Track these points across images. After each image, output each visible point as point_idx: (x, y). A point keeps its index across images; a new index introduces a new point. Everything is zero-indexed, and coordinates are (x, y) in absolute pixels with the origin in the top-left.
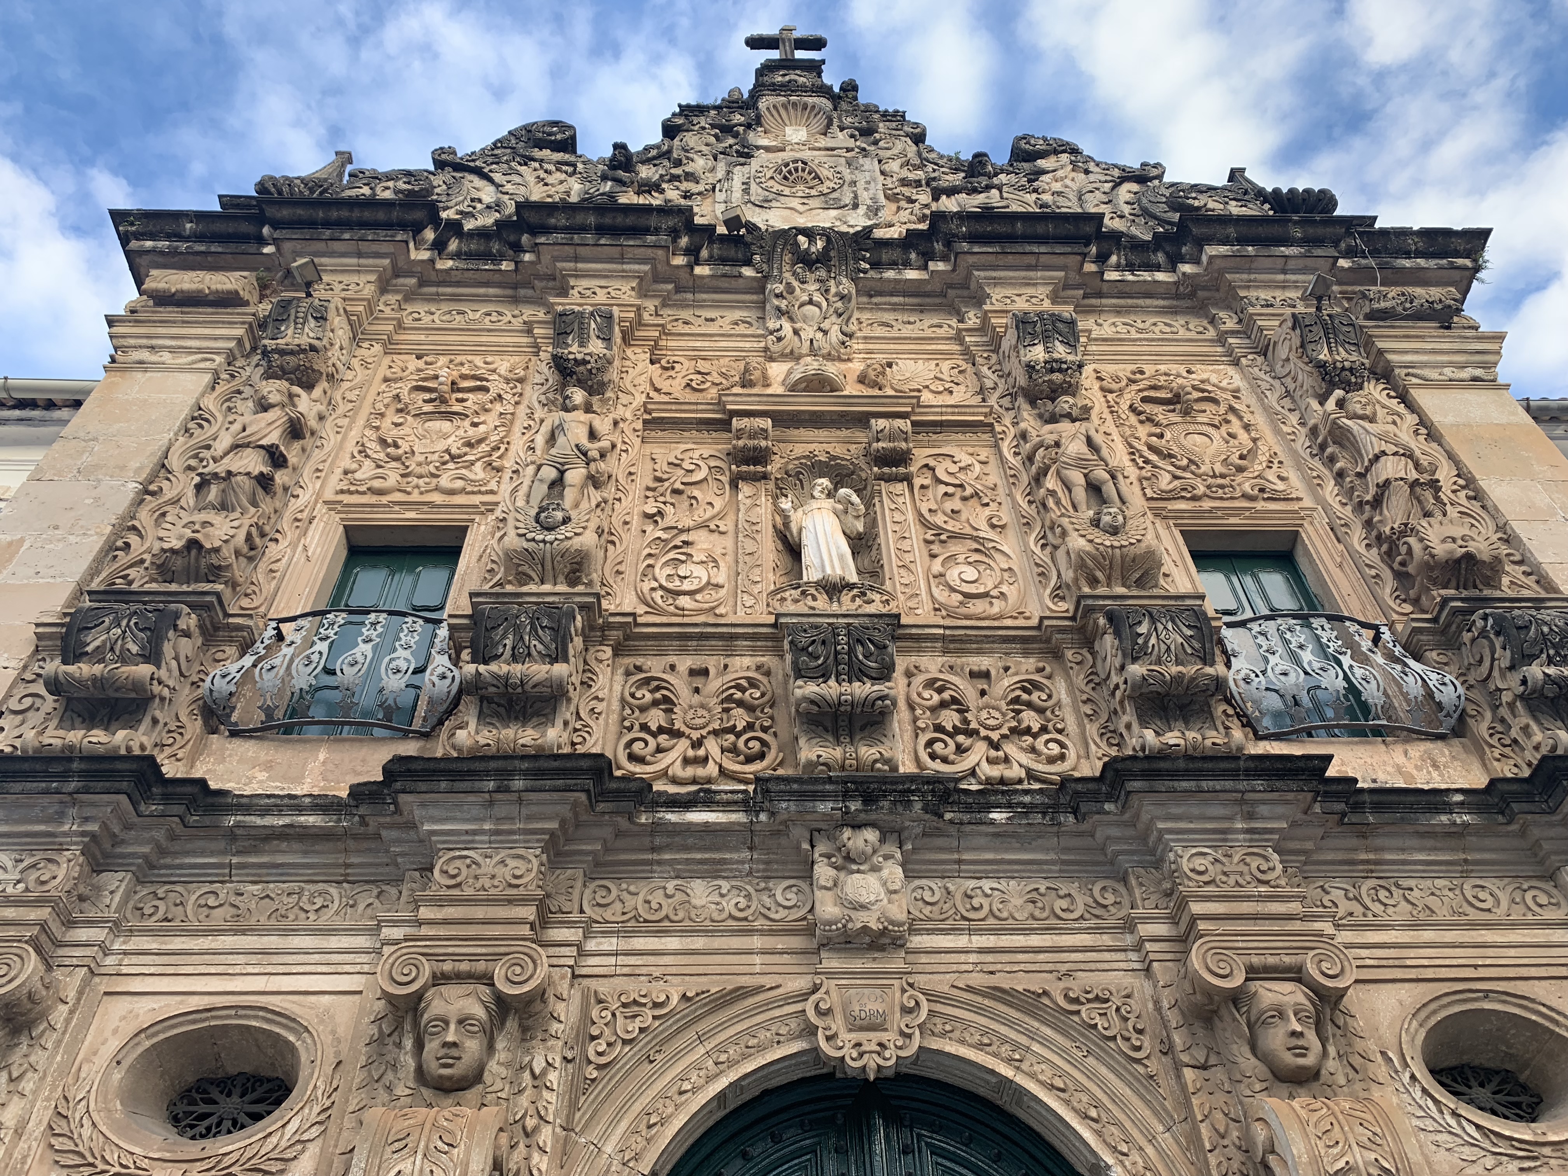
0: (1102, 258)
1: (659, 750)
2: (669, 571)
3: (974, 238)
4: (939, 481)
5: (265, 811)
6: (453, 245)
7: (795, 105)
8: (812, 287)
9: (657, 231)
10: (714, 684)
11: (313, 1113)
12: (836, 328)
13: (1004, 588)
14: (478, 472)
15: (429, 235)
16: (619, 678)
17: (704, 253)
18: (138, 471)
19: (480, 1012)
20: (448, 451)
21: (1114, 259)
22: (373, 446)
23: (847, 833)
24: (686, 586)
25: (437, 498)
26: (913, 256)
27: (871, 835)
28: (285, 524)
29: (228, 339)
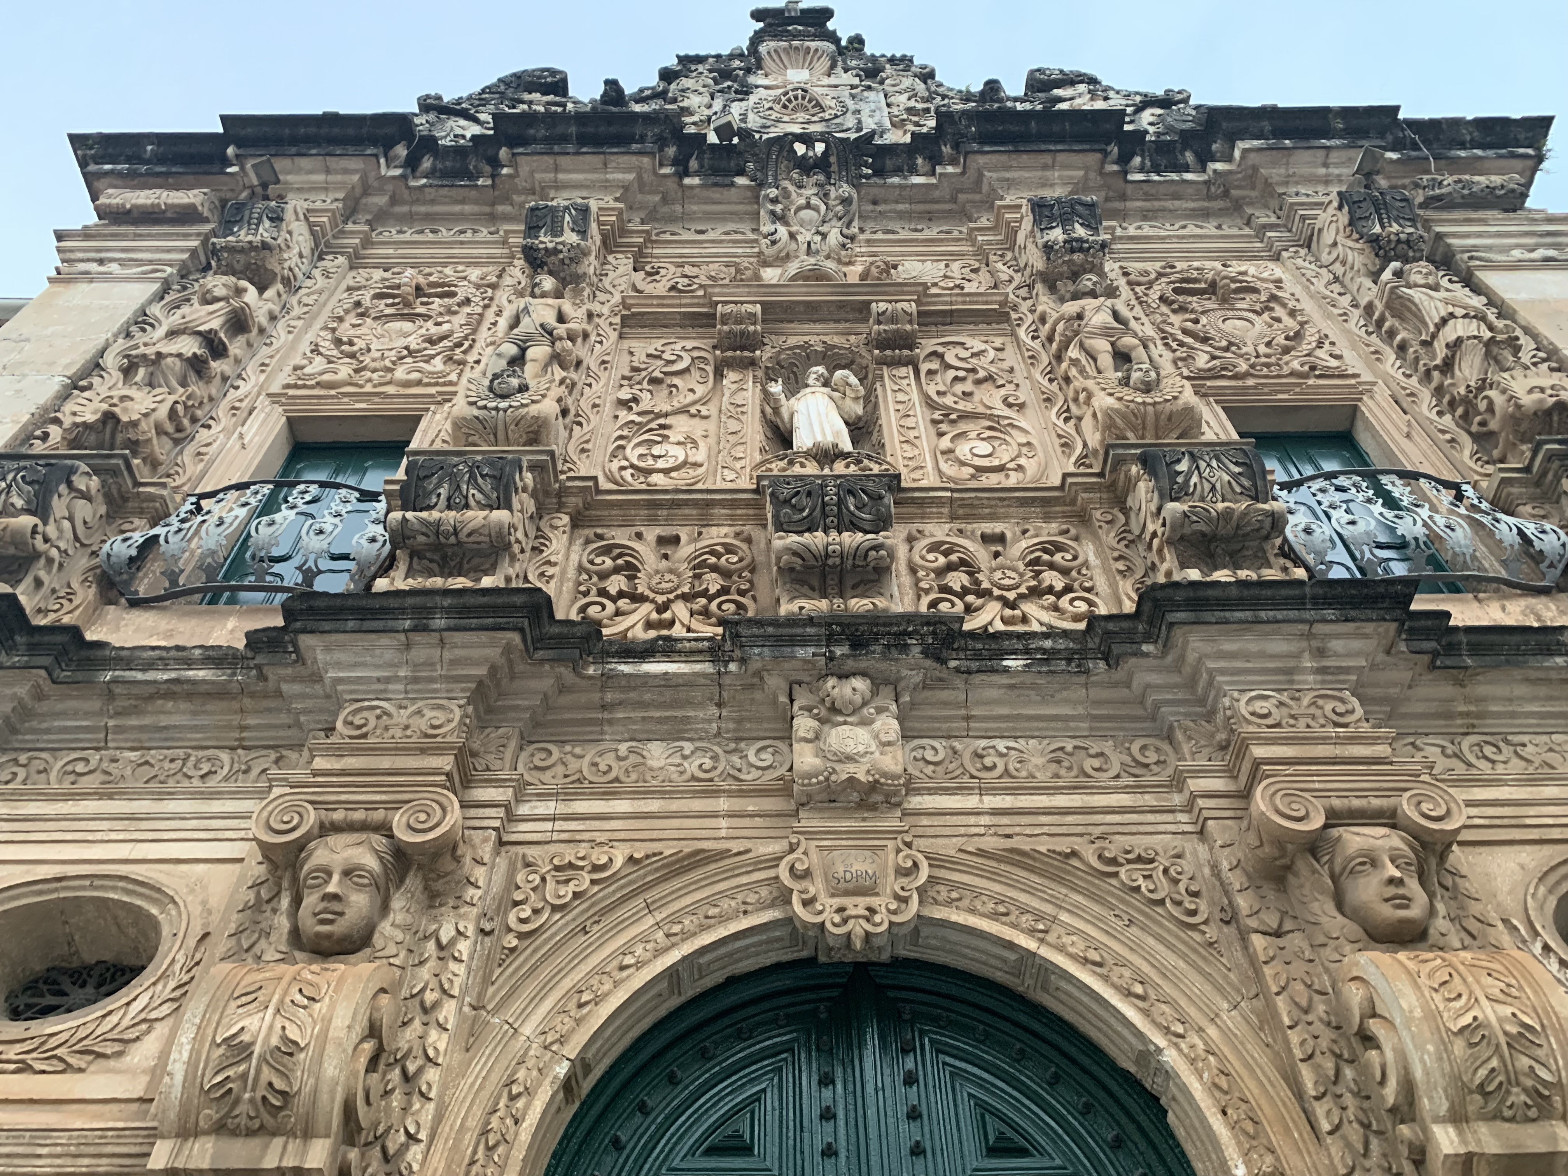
0: (1124, 159)
1: (618, 613)
2: (642, 450)
3: (985, 139)
4: (949, 367)
5: (149, 666)
6: (427, 163)
7: (797, 48)
8: (810, 191)
9: (642, 140)
10: (686, 550)
11: (166, 989)
12: (836, 231)
13: (1022, 461)
14: (438, 364)
15: (401, 151)
16: (577, 547)
17: (693, 164)
18: (67, 366)
19: (371, 862)
20: (407, 348)
21: (1137, 160)
22: (326, 345)
23: (831, 682)
24: (661, 464)
25: (391, 390)
26: (920, 161)
27: (860, 684)
28: (222, 411)
29: (182, 250)
